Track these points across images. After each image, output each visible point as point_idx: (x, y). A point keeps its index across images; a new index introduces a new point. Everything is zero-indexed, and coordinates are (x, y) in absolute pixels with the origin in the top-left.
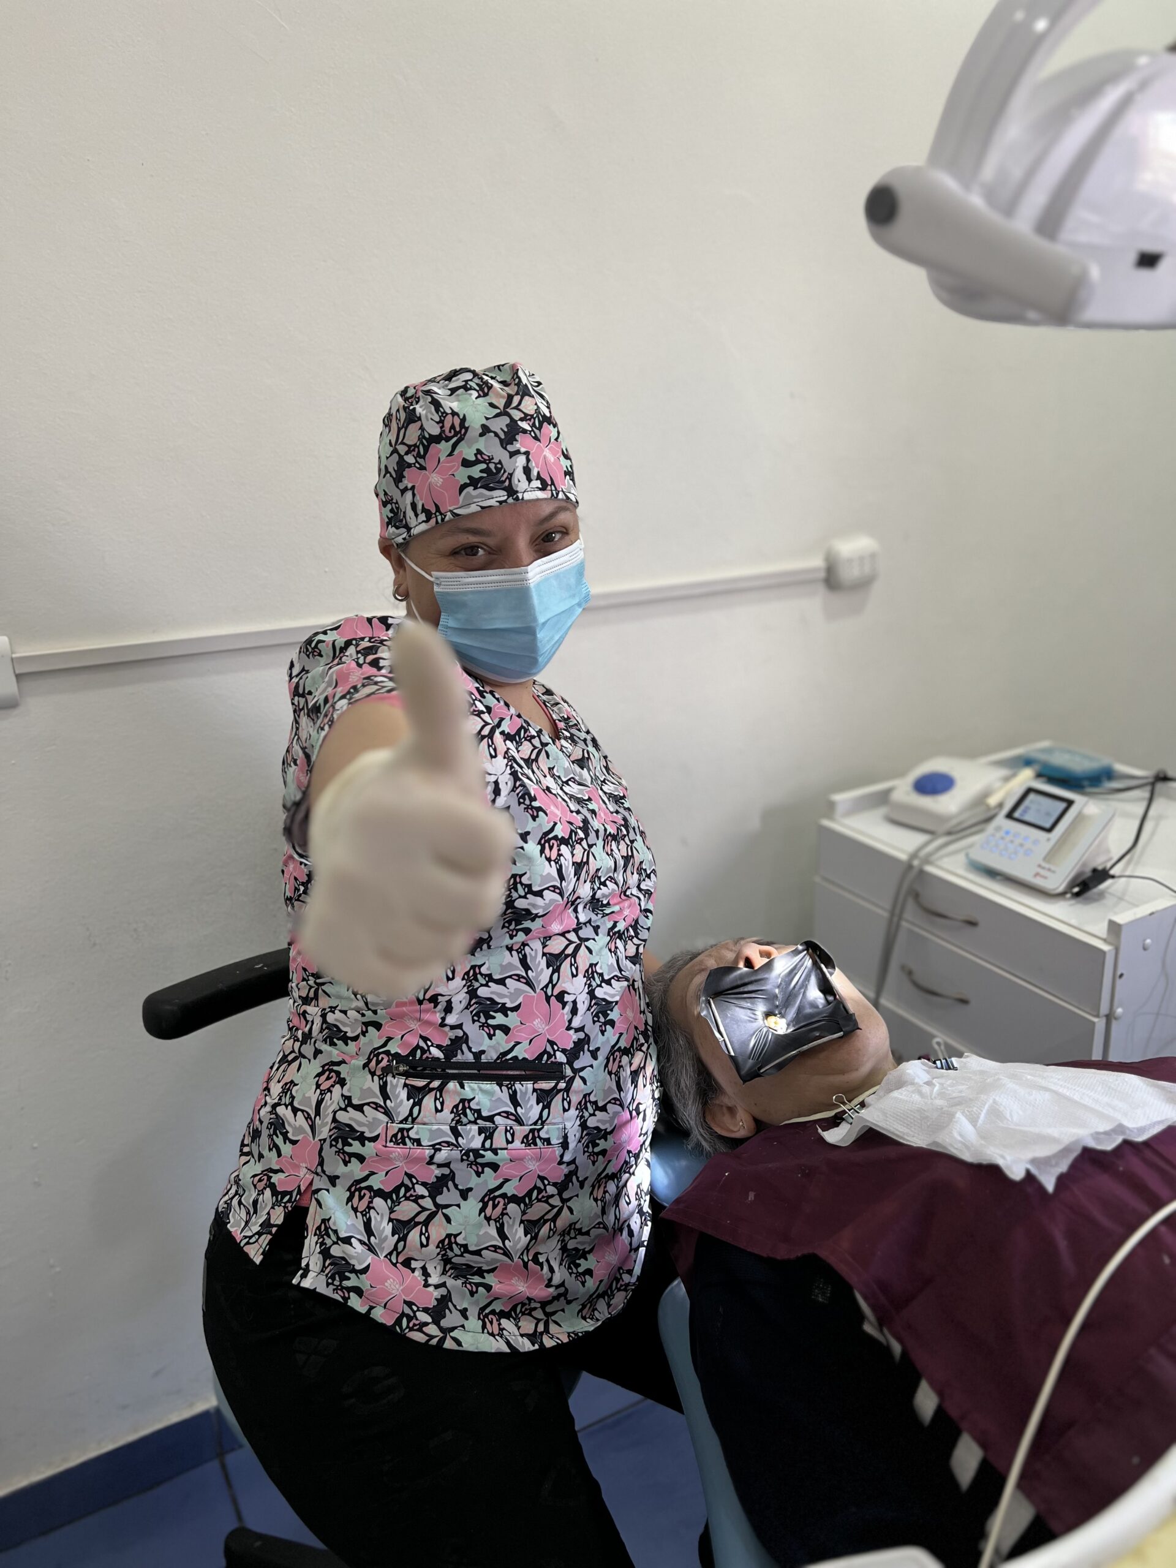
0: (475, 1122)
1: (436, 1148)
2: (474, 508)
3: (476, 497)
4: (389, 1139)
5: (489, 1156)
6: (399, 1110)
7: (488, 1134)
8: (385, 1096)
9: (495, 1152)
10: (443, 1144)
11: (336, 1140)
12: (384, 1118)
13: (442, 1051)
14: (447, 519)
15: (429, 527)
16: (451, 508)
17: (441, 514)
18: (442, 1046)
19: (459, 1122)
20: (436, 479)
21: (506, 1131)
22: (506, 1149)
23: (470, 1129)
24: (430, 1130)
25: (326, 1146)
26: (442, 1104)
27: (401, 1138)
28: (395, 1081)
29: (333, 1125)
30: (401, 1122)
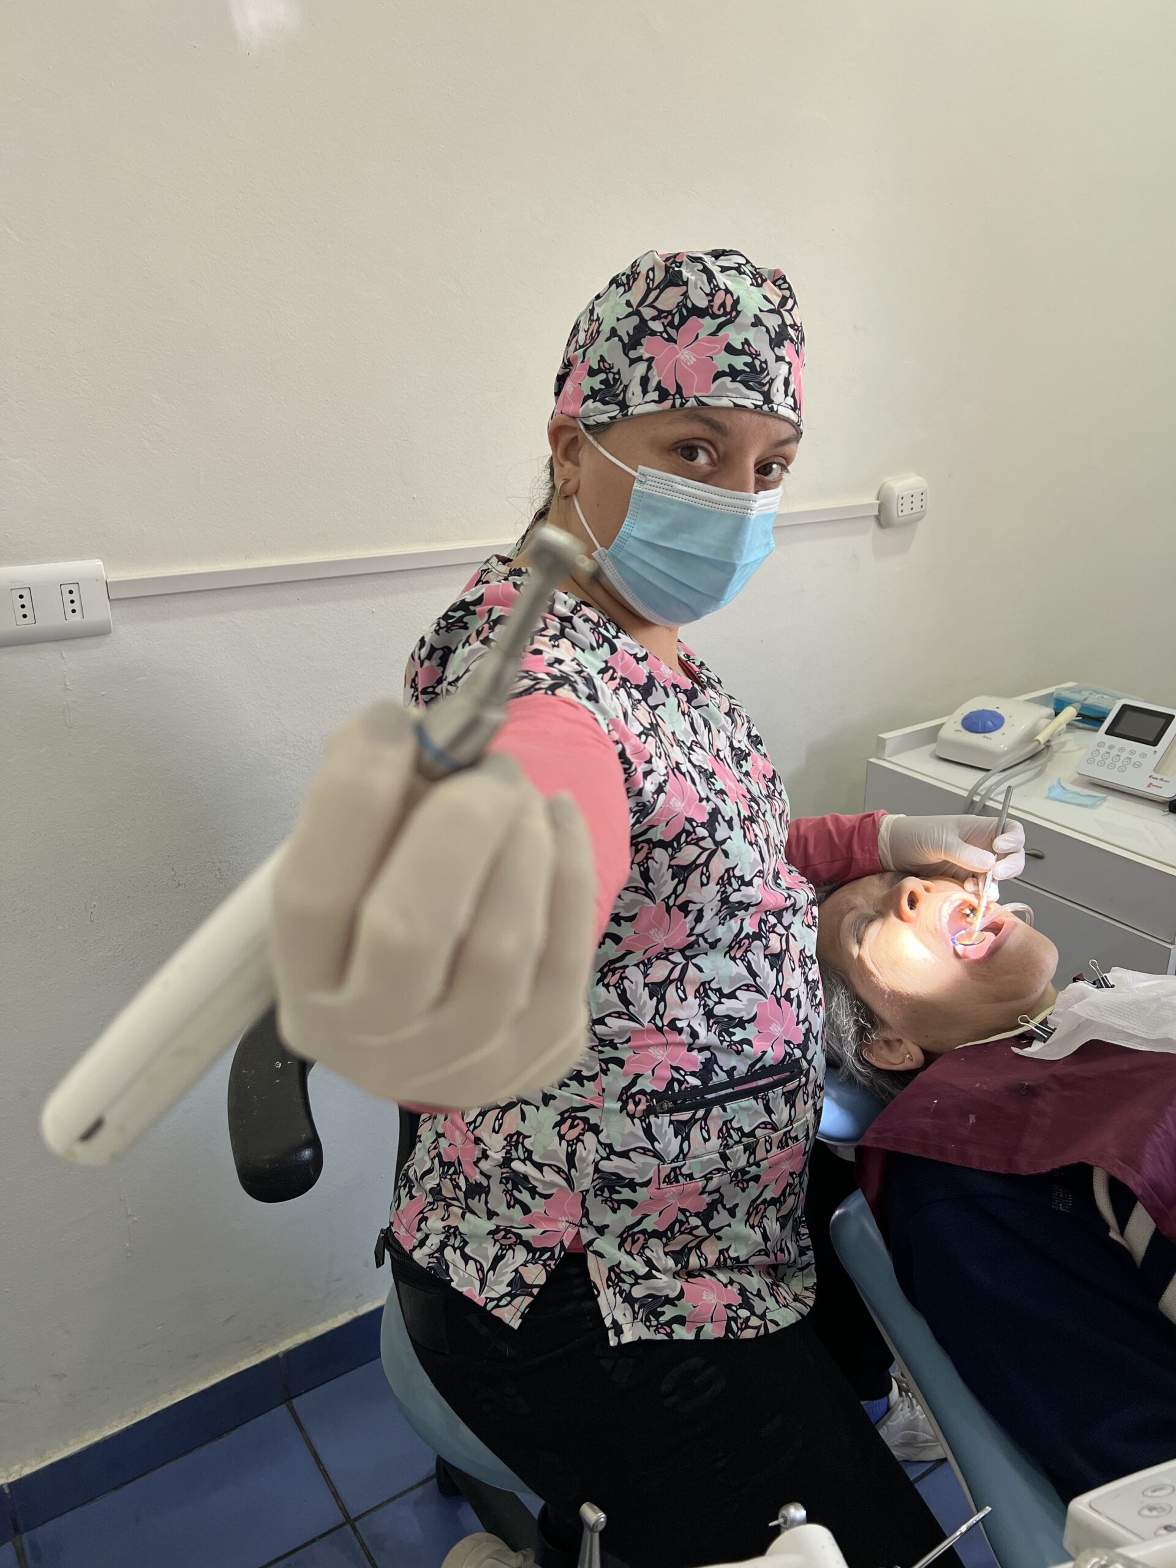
0: (740, 1142)
1: (708, 1178)
2: (725, 402)
3: (731, 391)
4: (662, 1180)
5: (753, 1170)
6: (668, 1150)
7: (750, 1149)
8: (652, 1139)
9: (758, 1164)
10: (714, 1172)
11: (601, 1189)
12: (656, 1161)
13: (697, 1078)
14: (688, 404)
15: (661, 409)
16: (697, 394)
17: (682, 397)
18: (696, 1072)
19: (727, 1146)
20: (686, 356)
21: (766, 1141)
22: (766, 1158)
23: (737, 1150)
24: (701, 1162)
25: (590, 1197)
26: (708, 1132)
27: (673, 1178)
28: (659, 1121)
29: (596, 1176)
30: (673, 1161)
